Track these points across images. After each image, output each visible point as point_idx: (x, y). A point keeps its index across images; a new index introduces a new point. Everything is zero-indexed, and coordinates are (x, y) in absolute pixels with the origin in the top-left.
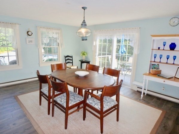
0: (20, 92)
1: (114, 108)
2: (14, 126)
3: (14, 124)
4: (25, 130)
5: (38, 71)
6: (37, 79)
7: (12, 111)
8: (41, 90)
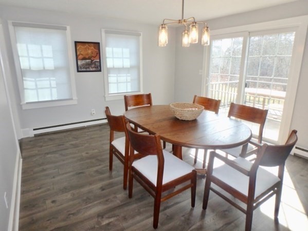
0: (72, 144)
1: (272, 191)
2: (53, 205)
3: (53, 202)
4: (69, 214)
5: (107, 108)
6: (106, 121)
7: (54, 177)
8: (113, 143)
